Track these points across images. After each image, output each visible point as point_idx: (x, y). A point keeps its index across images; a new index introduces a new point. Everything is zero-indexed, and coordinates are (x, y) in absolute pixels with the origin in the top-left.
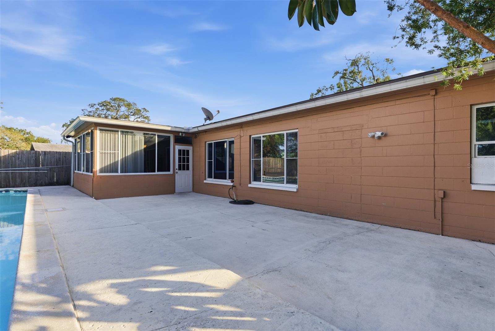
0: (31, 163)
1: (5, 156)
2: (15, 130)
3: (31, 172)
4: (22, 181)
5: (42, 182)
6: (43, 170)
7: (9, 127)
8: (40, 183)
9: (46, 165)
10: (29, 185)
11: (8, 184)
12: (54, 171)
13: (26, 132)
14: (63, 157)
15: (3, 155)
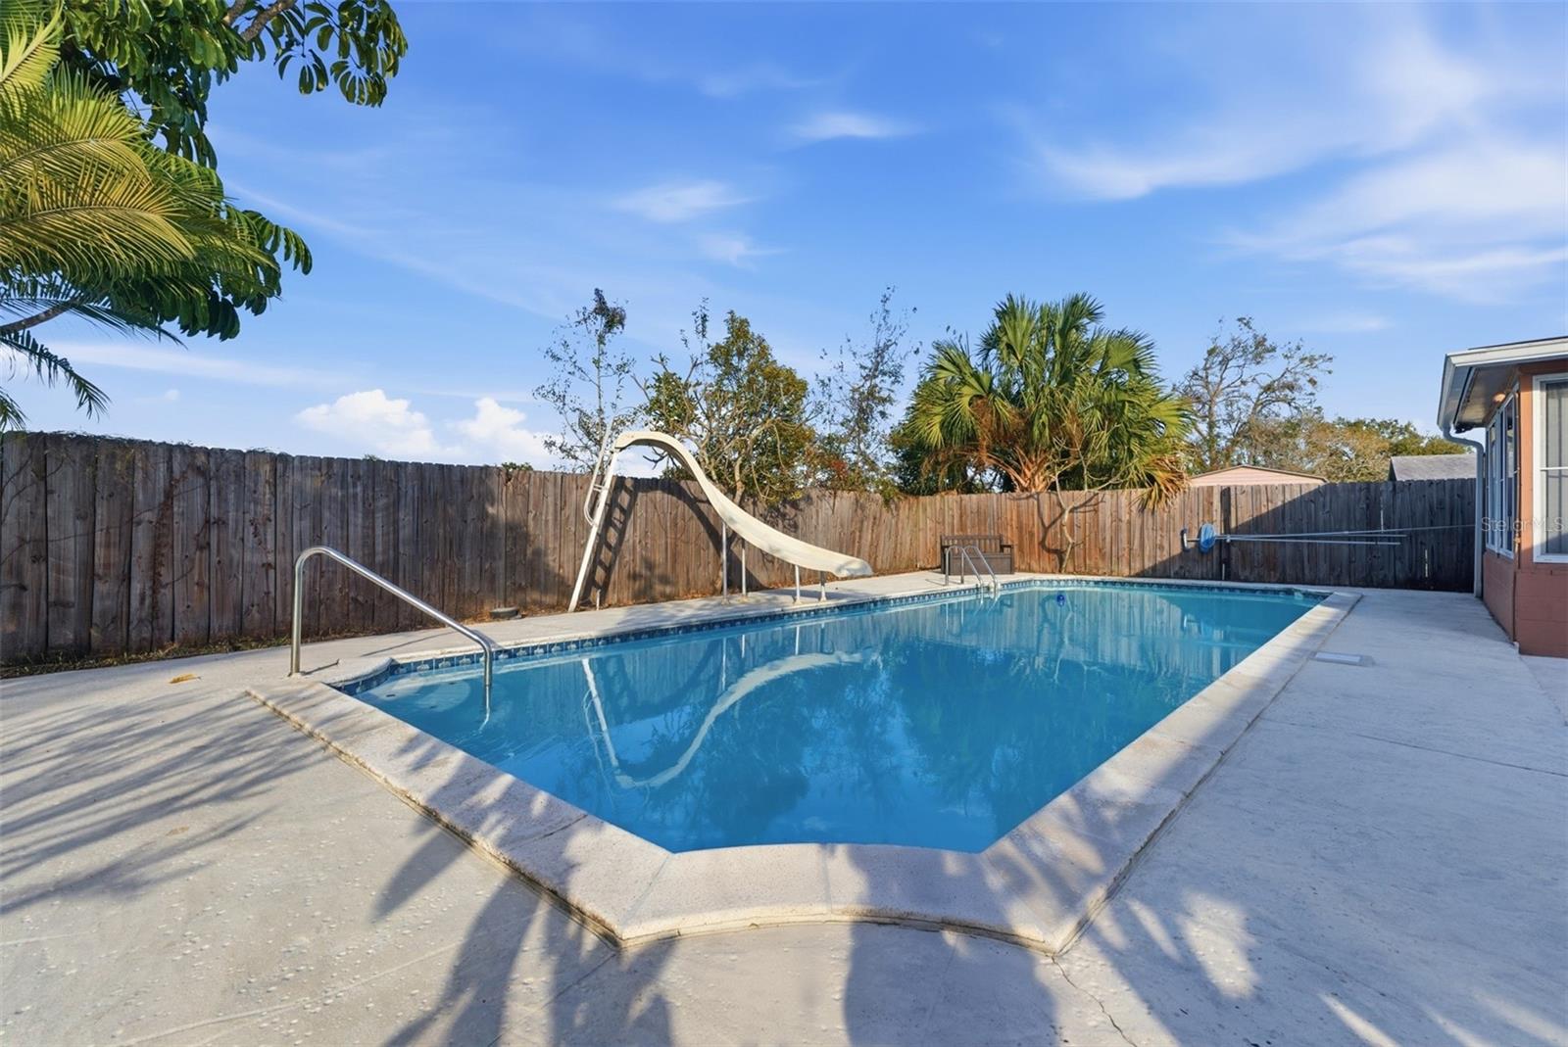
0: (1355, 518)
1: (1294, 500)
2: (1367, 426)
3: (1355, 545)
4: (1332, 569)
5: (1385, 576)
6: (1389, 539)
7: (1353, 421)
8: (1381, 577)
9: (1397, 526)
10: (1350, 581)
11: (1300, 576)
12: (1421, 543)
13: (1398, 426)
14: (1451, 497)
15: (1289, 499)
